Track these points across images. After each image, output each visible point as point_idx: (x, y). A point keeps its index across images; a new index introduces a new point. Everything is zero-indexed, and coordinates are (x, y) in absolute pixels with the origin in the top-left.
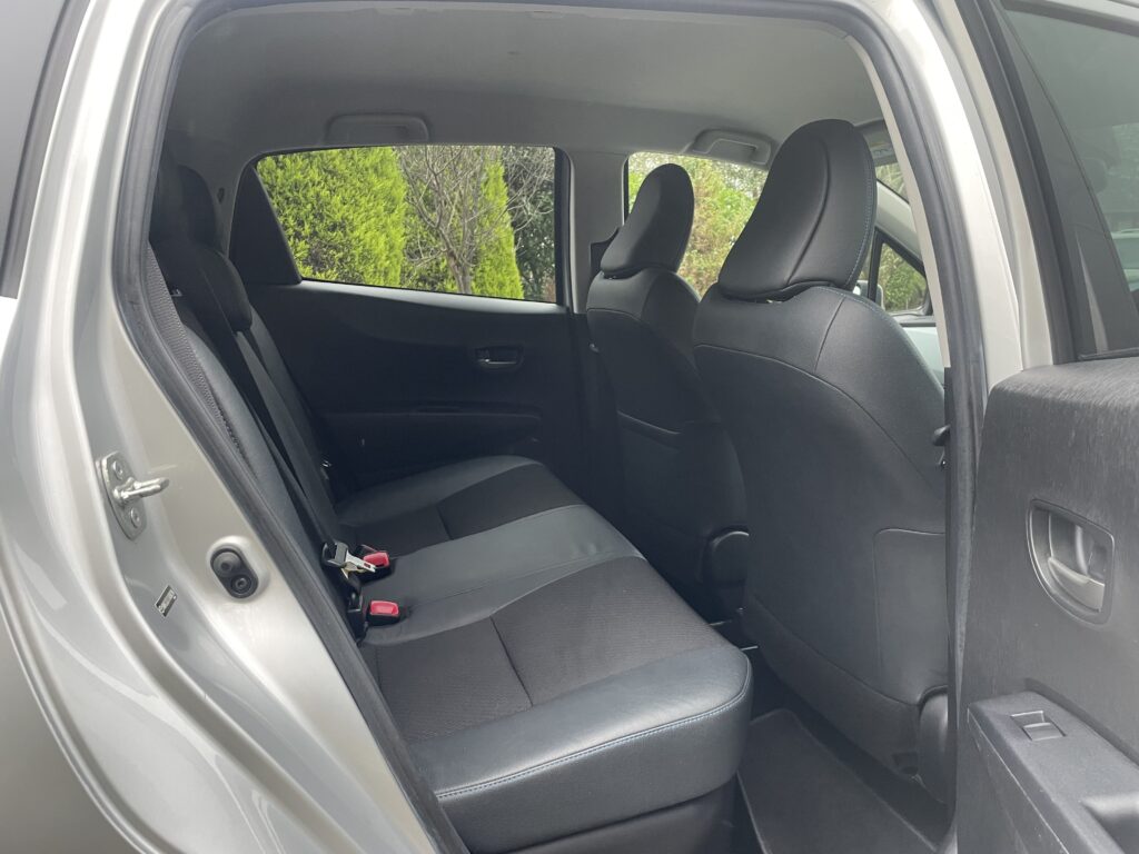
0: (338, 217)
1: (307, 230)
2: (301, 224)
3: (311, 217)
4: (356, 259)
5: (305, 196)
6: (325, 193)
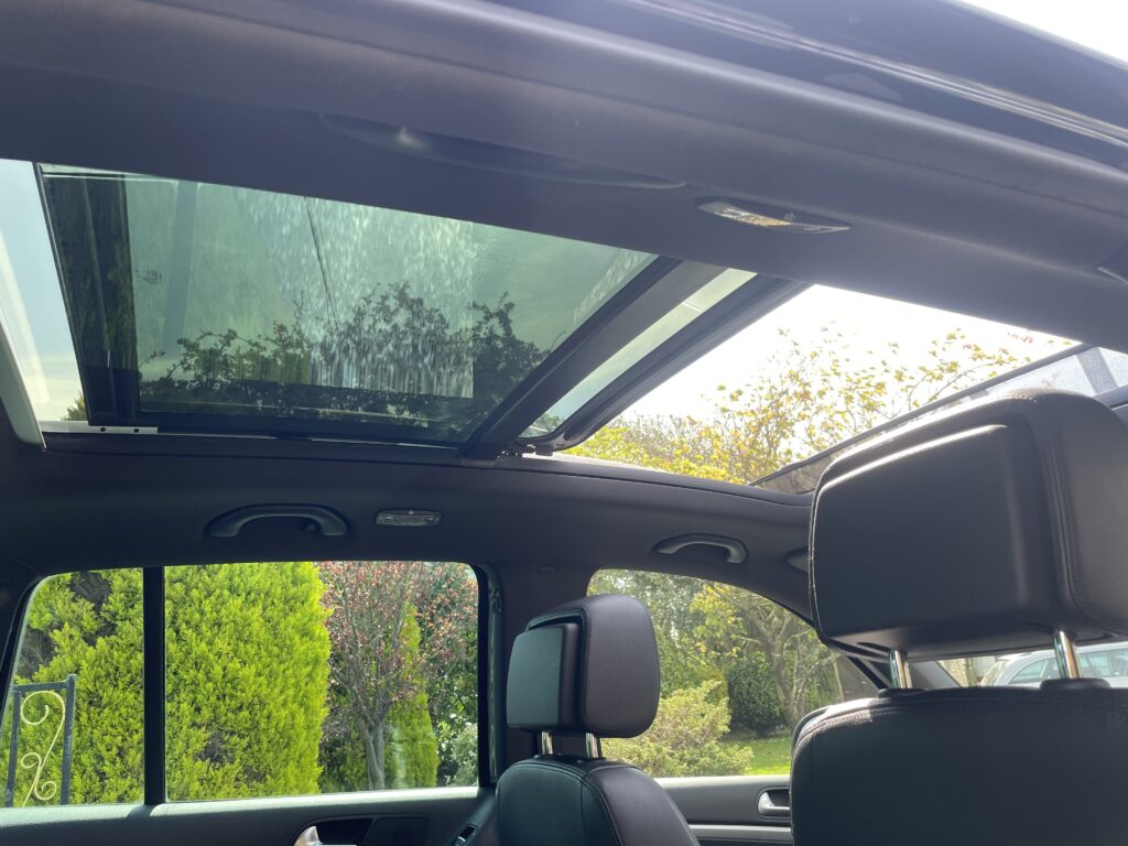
0: (246, 697)
1: (206, 714)
2: (198, 710)
3: (213, 699)
4: (265, 745)
5: (207, 674)
6: (235, 665)
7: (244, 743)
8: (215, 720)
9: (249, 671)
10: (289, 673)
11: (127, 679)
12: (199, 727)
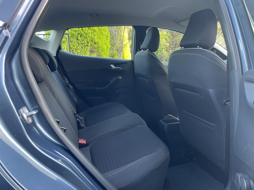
2: (88, 43)
7: (97, 50)
8: (91, 45)
9: (96, 37)
10: (103, 38)
11: (75, 37)
12: (89, 46)
